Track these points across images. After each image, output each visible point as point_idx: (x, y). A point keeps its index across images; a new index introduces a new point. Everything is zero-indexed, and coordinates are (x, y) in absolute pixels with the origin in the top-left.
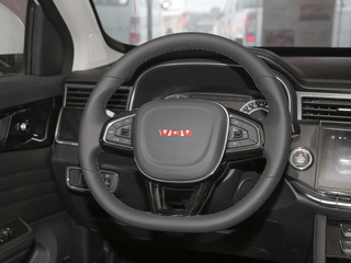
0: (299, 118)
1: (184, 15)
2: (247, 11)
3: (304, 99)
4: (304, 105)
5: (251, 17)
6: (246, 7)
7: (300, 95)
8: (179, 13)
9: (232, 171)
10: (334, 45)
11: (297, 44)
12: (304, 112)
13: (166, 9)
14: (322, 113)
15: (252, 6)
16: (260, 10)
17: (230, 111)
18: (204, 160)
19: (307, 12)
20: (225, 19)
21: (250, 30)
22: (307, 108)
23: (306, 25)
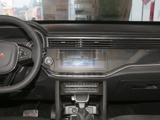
0: (48, 46)
1: (13, 9)
2: (37, 7)
3: (49, 39)
4: (49, 42)
5: (39, 10)
6: (36, 6)
7: (47, 38)
8: (11, 8)
9: (23, 68)
10: (69, 20)
11: (56, 19)
12: (49, 44)
13: (5, 6)
14: (56, 44)
15: (39, 6)
16: (42, 7)
17: (19, 45)
18: (9, 65)
19: (59, 8)
20: (29, 10)
21: (39, 14)
22: (51, 42)
23: (59, 12)
